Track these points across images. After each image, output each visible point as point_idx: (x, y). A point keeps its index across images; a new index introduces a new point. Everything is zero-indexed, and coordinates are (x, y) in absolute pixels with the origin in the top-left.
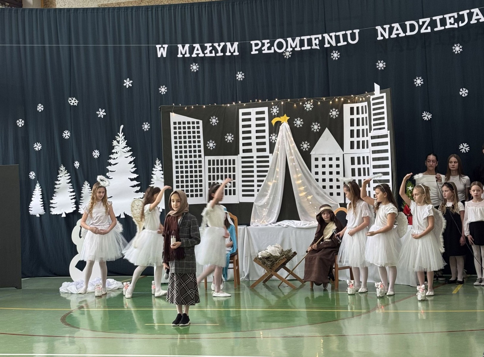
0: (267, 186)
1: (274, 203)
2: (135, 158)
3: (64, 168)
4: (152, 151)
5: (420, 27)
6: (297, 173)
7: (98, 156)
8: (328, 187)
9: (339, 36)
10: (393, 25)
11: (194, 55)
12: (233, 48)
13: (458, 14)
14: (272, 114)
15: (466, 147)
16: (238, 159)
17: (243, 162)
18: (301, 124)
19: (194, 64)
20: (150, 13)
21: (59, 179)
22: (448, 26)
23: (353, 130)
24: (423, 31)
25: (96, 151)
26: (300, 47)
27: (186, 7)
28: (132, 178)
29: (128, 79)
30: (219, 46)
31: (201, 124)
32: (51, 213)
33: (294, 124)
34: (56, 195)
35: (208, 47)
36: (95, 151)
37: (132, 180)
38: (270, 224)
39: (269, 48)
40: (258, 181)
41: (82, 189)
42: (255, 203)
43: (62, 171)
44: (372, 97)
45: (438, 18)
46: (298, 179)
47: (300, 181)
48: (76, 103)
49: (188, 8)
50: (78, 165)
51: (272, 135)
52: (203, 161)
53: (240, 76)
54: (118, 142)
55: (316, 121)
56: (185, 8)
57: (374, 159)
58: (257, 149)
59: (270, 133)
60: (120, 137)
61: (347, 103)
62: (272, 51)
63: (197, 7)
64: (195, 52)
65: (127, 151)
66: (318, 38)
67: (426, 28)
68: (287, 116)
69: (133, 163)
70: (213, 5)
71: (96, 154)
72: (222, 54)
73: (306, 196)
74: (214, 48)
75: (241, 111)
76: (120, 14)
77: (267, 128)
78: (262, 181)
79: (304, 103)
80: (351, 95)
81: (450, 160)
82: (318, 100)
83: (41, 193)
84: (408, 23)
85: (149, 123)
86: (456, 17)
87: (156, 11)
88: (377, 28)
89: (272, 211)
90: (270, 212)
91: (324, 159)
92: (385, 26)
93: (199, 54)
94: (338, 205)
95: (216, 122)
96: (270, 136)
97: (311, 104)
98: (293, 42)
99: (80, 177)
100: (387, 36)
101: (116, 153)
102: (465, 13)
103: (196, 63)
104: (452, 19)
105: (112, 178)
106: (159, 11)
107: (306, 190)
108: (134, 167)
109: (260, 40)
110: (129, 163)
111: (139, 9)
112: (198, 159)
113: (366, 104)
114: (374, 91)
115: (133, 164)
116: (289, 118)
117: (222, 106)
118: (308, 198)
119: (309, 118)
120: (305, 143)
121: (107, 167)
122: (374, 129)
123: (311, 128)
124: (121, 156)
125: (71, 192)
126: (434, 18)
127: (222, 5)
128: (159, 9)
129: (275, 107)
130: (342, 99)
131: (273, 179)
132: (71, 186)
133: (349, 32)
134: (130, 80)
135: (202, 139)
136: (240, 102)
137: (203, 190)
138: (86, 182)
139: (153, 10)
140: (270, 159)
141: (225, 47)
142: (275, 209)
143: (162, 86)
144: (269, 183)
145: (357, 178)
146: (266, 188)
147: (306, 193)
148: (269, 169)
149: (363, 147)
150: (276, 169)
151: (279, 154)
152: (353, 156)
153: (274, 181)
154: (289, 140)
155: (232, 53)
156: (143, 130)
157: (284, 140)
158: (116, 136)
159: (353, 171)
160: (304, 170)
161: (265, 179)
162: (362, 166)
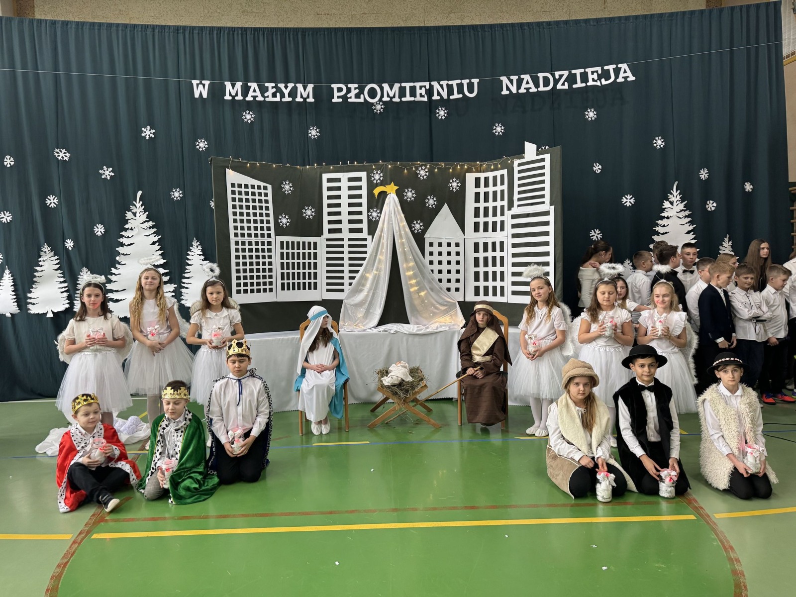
0: (364, 278)
1: (373, 302)
2: (160, 237)
3: (49, 249)
4: (186, 227)
5: (556, 82)
6: (406, 260)
7: (103, 233)
8: (444, 281)
9: (452, 85)
10: (522, 76)
11: (249, 98)
12: (306, 92)
13: (602, 69)
14: (372, 181)
16: (321, 241)
17: (328, 246)
18: (413, 197)
19: (248, 112)
20: (181, 37)
21: (41, 263)
22: (590, 83)
23: (479, 208)
24: (559, 87)
25: (100, 226)
26: (400, 97)
27: (236, 33)
29: (148, 127)
30: (286, 87)
31: (270, 191)
32: (29, 311)
33: (403, 196)
34: (37, 286)
35: (270, 88)
38: (370, 329)
39: (357, 96)
40: (350, 272)
41: (79, 278)
42: (345, 301)
43: (45, 252)
44: (516, 162)
45: (578, 72)
46: (408, 269)
47: (411, 273)
48: (66, 156)
49: (238, 34)
50: (72, 244)
51: (372, 211)
52: (273, 243)
53: (314, 133)
54: (135, 214)
55: (433, 193)
56: (233, 34)
57: (514, 245)
58: (349, 229)
59: (370, 208)
60: (138, 207)
61: (472, 172)
62: (361, 100)
64: (251, 93)
65: (149, 227)
66: (425, 87)
68: (395, 185)
69: (158, 243)
70: (274, 33)
71: (99, 230)
72: (290, 99)
73: (418, 292)
74: (279, 90)
75: (325, 176)
76: (135, 34)
77: (364, 201)
78: (357, 272)
79: (417, 169)
80: (476, 161)
82: (437, 165)
83: (13, 283)
84: (541, 75)
85: (181, 190)
86: (600, 72)
87: (191, 35)
88: (502, 78)
89: (371, 311)
90: (368, 313)
91: (440, 245)
92: (512, 77)
93: (257, 96)
94: (455, 303)
95: (290, 190)
96: (368, 211)
97: (426, 170)
98: (391, 90)
99: (76, 261)
100: (514, 90)
101: (132, 229)
102: (611, 68)
103: (250, 111)
104: (595, 74)
105: (125, 264)
106: (194, 35)
107: (418, 284)
108: (160, 249)
109: (346, 84)
110: (152, 244)
111: (164, 29)
112: (266, 239)
113: (505, 172)
114: (524, 153)
115: (158, 245)
116: (397, 187)
117: (297, 168)
118: (420, 294)
119: (423, 189)
120: (417, 222)
121: (117, 249)
122: (519, 206)
123: (425, 203)
124: (138, 234)
125: (61, 282)
126: (573, 72)
127: (287, 33)
128: (194, 32)
129: (377, 173)
130: (466, 167)
131: (372, 270)
132: (61, 274)
133: (465, 82)
134: (151, 128)
135: (271, 212)
136: (324, 164)
137: (274, 283)
138: (84, 268)
139: (186, 34)
140: (368, 242)
141: (295, 89)
142: (375, 310)
143: (201, 139)
144: (367, 275)
145: (481, 269)
146: (363, 281)
147: (418, 287)
148: (367, 256)
149: (494, 230)
150: (379, 256)
151: (385, 235)
152: (476, 241)
153: (375, 272)
154: (398, 217)
155: (305, 99)
156: (173, 199)
157: (392, 217)
158: (131, 206)
159: (477, 260)
160: (417, 258)
161: (361, 269)
162: (490, 254)
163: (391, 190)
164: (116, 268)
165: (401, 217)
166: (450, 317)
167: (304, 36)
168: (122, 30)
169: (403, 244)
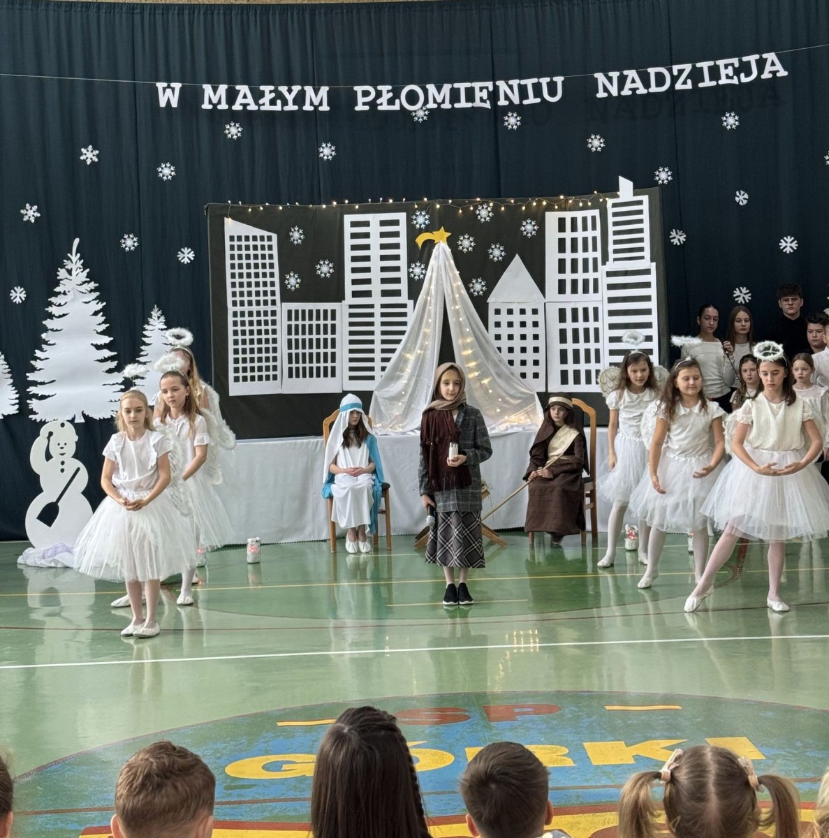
0: (402, 360)
1: (416, 392)
2: (104, 304)
4: (143, 290)
5: (674, 79)
6: (463, 335)
7: (24, 299)
8: (517, 363)
9: (525, 86)
10: (625, 72)
11: (237, 107)
12: (318, 98)
13: (740, 61)
14: (414, 226)
15: (745, 294)
16: (342, 309)
17: (351, 315)
18: (471, 246)
19: (232, 124)
20: (137, 18)
22: (723, 81)
23: (564, 260)
24: (679, 86)
25: (19, 289)
26: (452, 101)
27: (216, 12)
28: (99, 344)
29: (90, 147)
30: (290, 91)
31: (274, 243)
33: (458, 246)
35: (267, 93)
36: (15, 288)
37: (98, 347)
38: (412, 431)
39: (391, 102)
40: (383, 351)
42: (375, 393)
44: (610, 202)
45: (705, 65)
46: (465, 347)
47: (470, 352)
49: (219, 14)
51: (413, 266)
52: (278, 313)
53: (327, 151)
54: (69, 272)
55: (499, 240)
56: (212, 14)
57: (612, 313)
58: (382, 291)
59: (411, 261)
60: (74, 261)
61: (553, 210)
62: (396, 107)
63: (238, 14)
64: (240, 100)
65: (89, 289)
66: (487, 88)
67: (685, 83)
68: (446, 231)
69: (101, 314)
70: (271, 13)
71: (18, 295)
72: (296, 108)
73: (480, 378)
74: (280, 96)
75: (348, 219)
76: (73, 15)
77: (403, 252)
78: (393, 351)
79: (476, 208)
80: (559, 195)
81: (737, 317)
82: (505, 202)
84: (652, 71)
85: (135, 236)
86: (737, 65)
87: (152, 16)
88: (596, 75)
89: (414, 406)
90: (408, 409)
91: (510, 312)
92: (611, 74)
93: (249, 104)
94: (533, 395)
95: (300, 238)
96: (409, 266)
97: (489, 209)
98: (439, 93)
100: (614, 92)
101: (65, 293)
102: (752, 59)
103: (235, 122)
104: (730, 68)
105: (54, 344)
106: (157, 16)
107: (478, 367)
108: (104, 322)
109: (375, 86)
110: (93, 315)
111: (114, 7)
112: (270, 308)
113: (596, 213)
114: (618, 191)
115: (102, 316)
116: (449, 234)
117: (308, 209)
118: (482, 382)
119: (485, 236)
120: (477, 281)
121: (44, 322)
122: (615, 260)
123: (488, 255)
124: (73, 300)
126: (699, 65)
127: (289, 11)
128: (157, 12)
129: (421, 214)
130: (544, 203)
131: (415, 348)
133: (544, 81)
134: (94, 148)
135: (276, 270)
136: (347, 202)
137: (279, 368)
139: (145, 15)
140: (408, 310)
141: (302, 95)
142: (419, 404)
143: (165, 163)
144: (408, 355)
145: (570, 346)
146: (401, 365)
147: (479, 372)
148: (407, 329)
149: (586, 291)
150: (424, 329)
151: (432, 300)
152: (562, 306)
153: (419, 351)
154: (451, 275)
155: (316, 107)
156: (124, 249)
157: (441, 275)
158: (65, 261)
159: (563, 333)
160: (477, 331)
161: (399, 347)
162: (581, 325)
163: (441, 239)
164: (42, 350)
165: (455, 275)
166: (526, 415)
167: (313, 15)
168: (54, 10)
169: (457, 313)
